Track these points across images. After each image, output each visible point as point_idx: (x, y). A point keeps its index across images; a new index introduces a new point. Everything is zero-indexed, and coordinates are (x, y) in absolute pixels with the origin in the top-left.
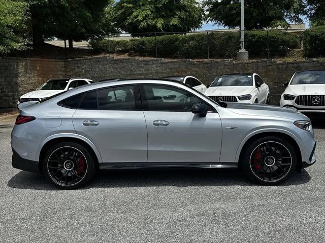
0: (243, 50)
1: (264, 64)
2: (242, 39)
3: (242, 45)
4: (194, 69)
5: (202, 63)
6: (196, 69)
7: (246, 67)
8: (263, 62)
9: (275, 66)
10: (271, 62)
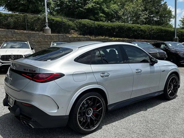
0: (47, 28)
1: (62, 37)
2: (47, 21)
3: (47, 24)
4: (18, 37)
5: (23, 33)
6: (20, 37)
7: (53, 38)
8: (62, 35)
9: (68, 38)
10: (66, 36)
